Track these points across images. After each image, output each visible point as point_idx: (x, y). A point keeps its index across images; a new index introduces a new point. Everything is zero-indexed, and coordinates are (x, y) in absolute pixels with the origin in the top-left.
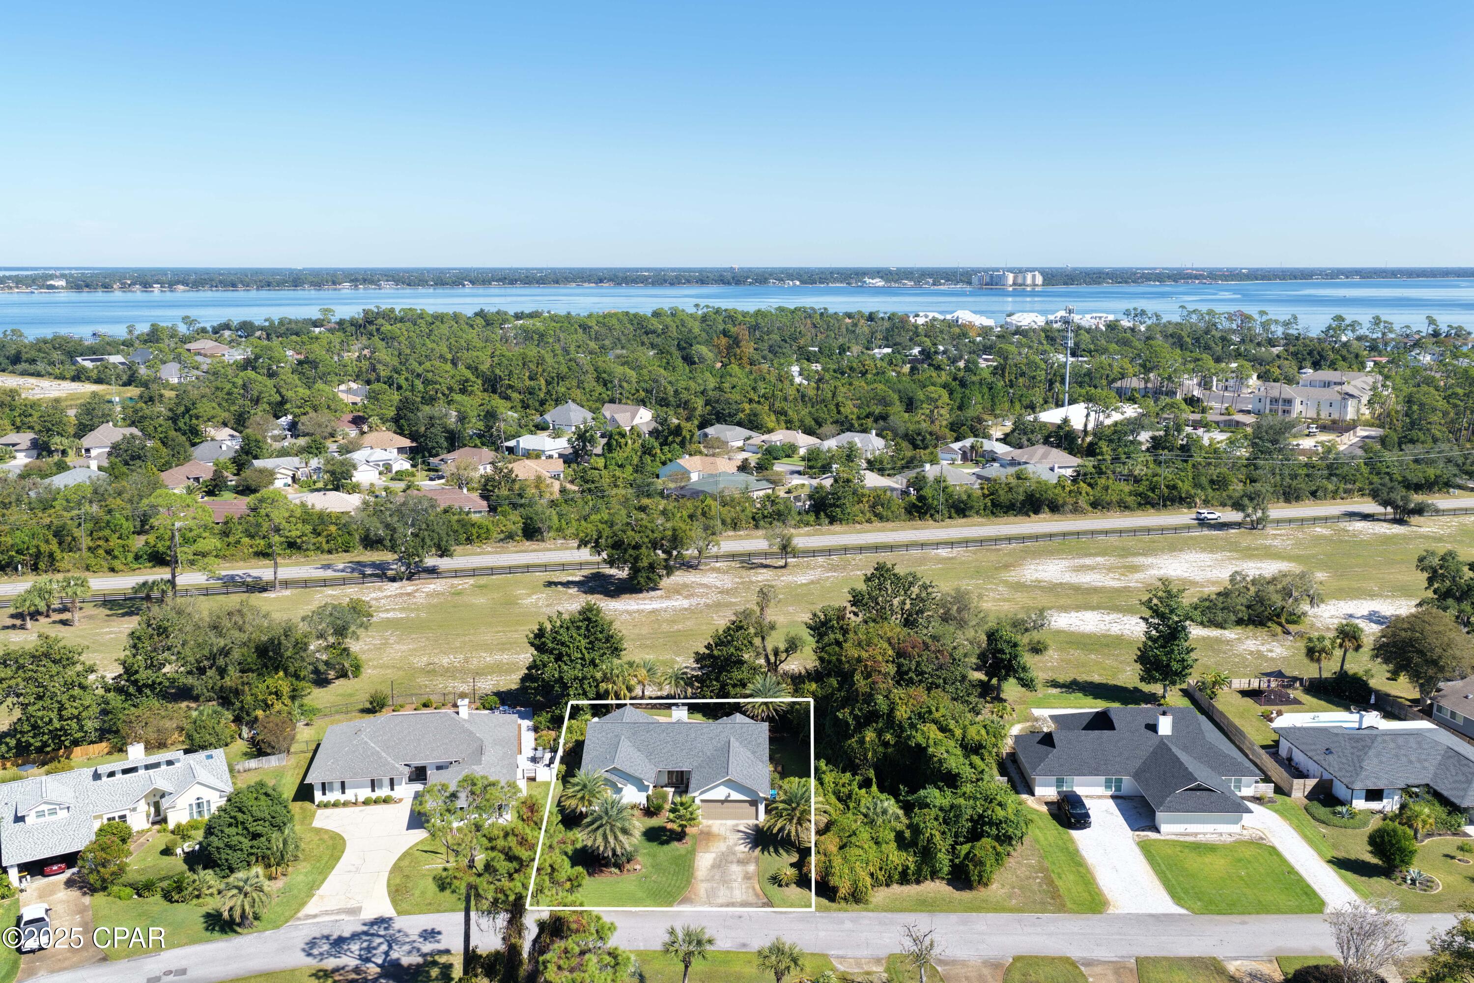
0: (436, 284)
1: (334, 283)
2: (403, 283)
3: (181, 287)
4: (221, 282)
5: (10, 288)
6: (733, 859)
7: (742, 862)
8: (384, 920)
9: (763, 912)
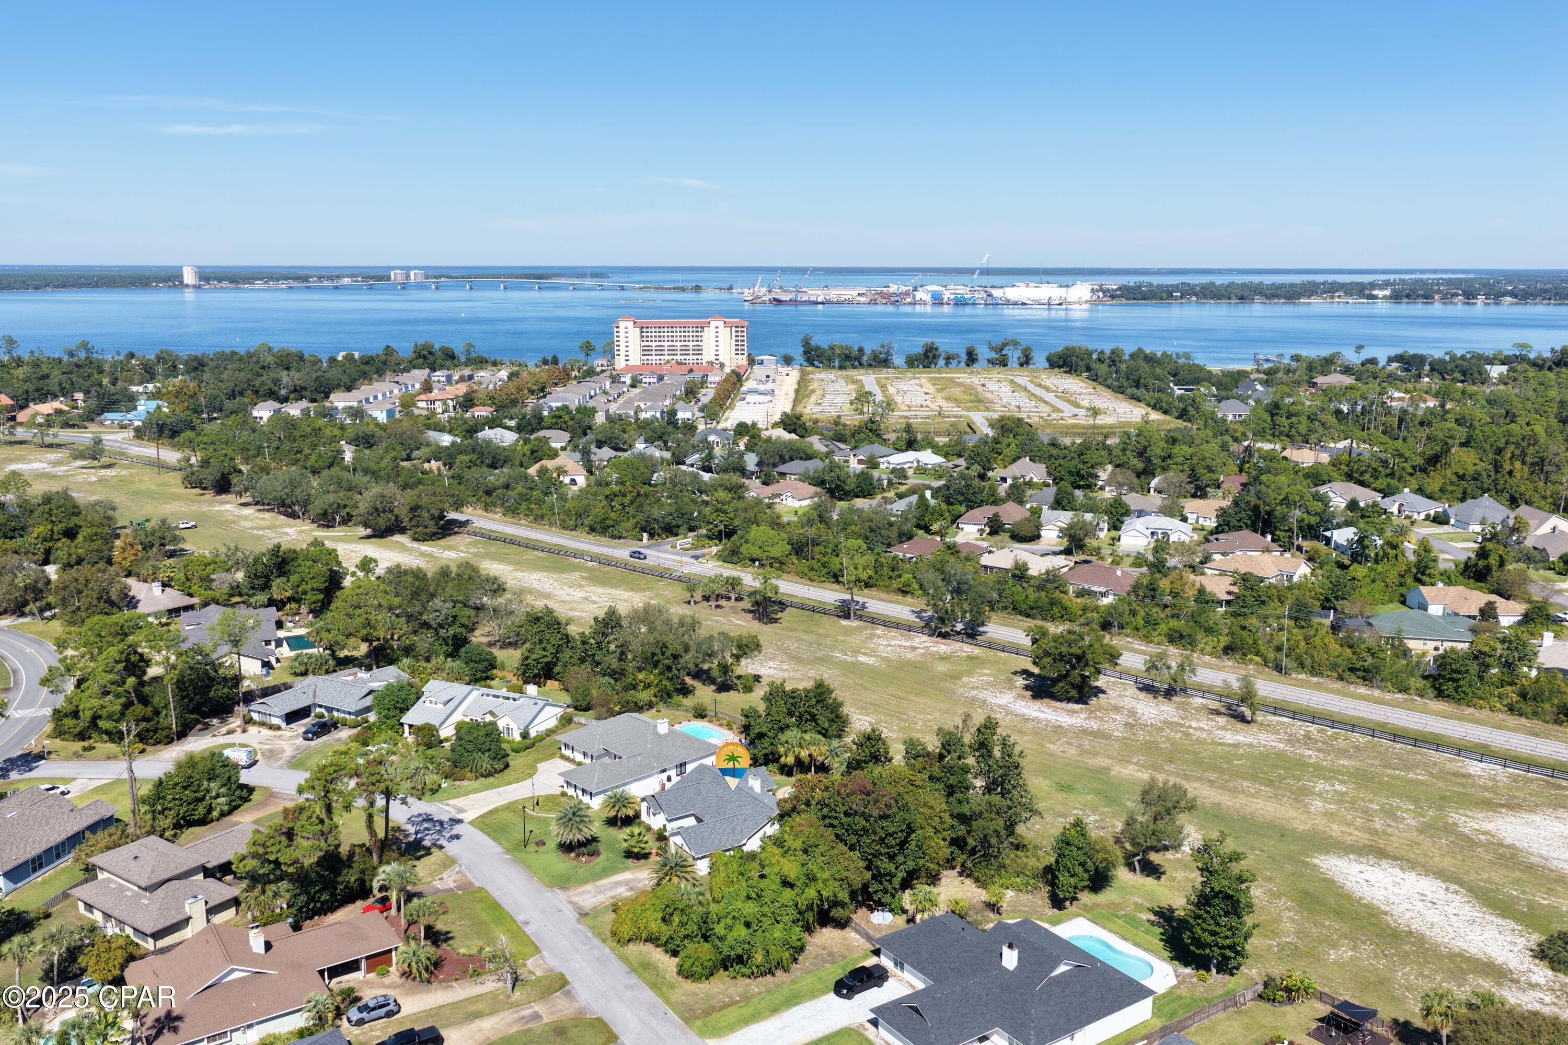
3: (1509, 299)
5: (1332, 297)
6: (632, 884)
7: (631, 889)
8: (459, 821)
9: (572, 916)
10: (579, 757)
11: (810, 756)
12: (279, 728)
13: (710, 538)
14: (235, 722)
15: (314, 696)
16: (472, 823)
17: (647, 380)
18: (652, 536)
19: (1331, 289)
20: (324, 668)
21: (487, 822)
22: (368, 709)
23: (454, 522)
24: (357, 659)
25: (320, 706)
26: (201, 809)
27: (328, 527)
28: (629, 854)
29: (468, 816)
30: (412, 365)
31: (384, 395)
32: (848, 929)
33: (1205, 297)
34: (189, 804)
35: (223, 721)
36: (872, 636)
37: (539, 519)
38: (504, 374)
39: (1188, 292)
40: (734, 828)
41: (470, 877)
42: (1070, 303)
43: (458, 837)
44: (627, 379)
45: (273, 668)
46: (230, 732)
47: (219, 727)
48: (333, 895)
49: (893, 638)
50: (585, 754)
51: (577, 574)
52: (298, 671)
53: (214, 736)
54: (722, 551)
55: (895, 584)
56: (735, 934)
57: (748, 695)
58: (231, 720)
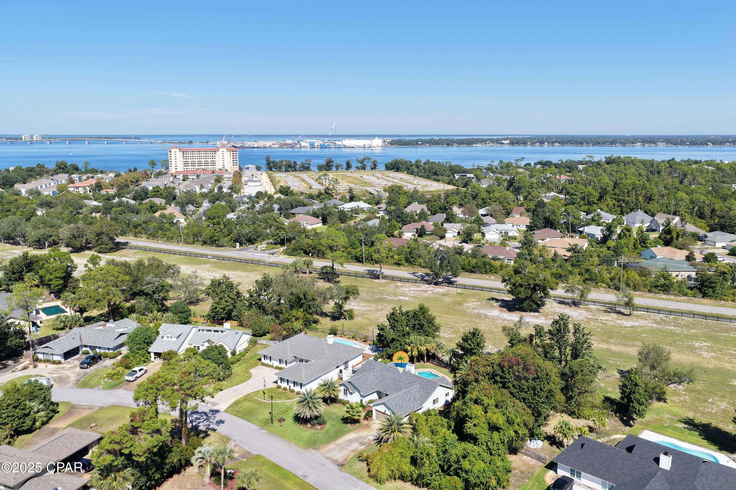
0: (691, 144)
1: (632, 143)
2: (671, 143)
3: (557, 144)
4: (576, 142)
5: (486, 144)
6: (361, 441)
7: (362, 444)
8: (217, 411)
9: (335, 468)
10: (276, 364)
11: (427, 350)
12: (60, 363)
13: (275, 244)
14: (25, 361)
15: (81, 340)
16: (226, 411)
17: (191, 177)
18: (241, 244)
19: (484, 141)
20: (78, 323)
21: (237, 409)
22: (122, 345)
23: (119, 243)
24: (94, 318)
25: (86, 346)
26: (28, 422)
27: (40, 249)
28: (346, 420)
29: (222, 407)
30: (56, 172)
31: (46, 186)
32: (519, 454)
33: (432, 144)
34: (20, 419)
35: (16, 361)
36: (397, 287)
37: (170, 239)
38: (112, 175)
39: (424, 142)
40: (414, 397)
41: (246, 448)
42: (373, 147)
43: (222, 422)
44: (181, 177)
45: (39, 327)
46: (25, 368)
47: (14, 366)
48: (162, 474)
49: (410, 287)
50: (280, 361)
51: (209, 265)
52: (59, 327)
53: (13, 371)
54: (287, 250)
55: (393, 261)
56: (477, 467)
57: (352, 321)
58: (21, 360)
